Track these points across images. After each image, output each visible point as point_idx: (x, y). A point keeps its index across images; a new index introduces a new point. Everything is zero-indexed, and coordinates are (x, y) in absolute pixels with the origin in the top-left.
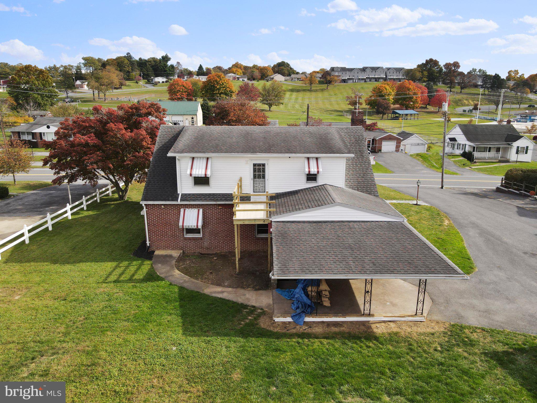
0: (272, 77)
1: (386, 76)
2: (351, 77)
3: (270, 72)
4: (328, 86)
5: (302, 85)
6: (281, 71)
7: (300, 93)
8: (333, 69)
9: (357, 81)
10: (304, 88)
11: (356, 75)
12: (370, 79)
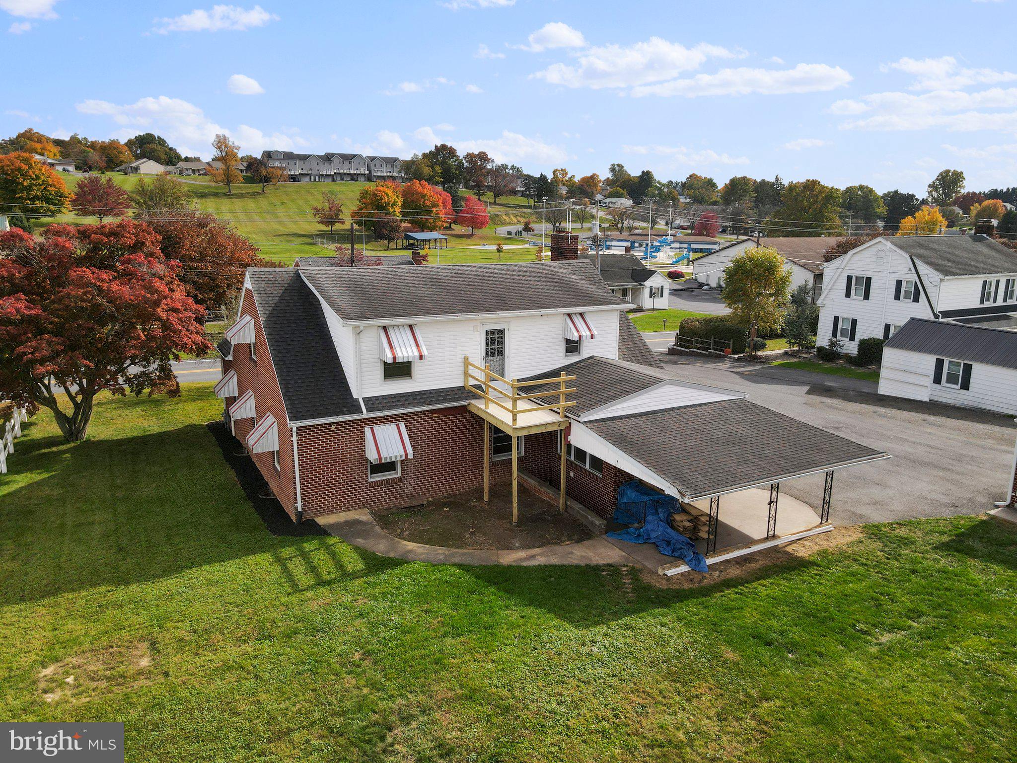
0: (133, 165)
1: (370, 172)
2: (306, 172)
3: (127, 154)
4: (264, 186)
5: (206, 183)
6: (150, 153)
7: (208, 200)
8: (268, 155)
9: (317, 180)
10: (215, 191)
11: (314, 166)
12: (342, 176)
